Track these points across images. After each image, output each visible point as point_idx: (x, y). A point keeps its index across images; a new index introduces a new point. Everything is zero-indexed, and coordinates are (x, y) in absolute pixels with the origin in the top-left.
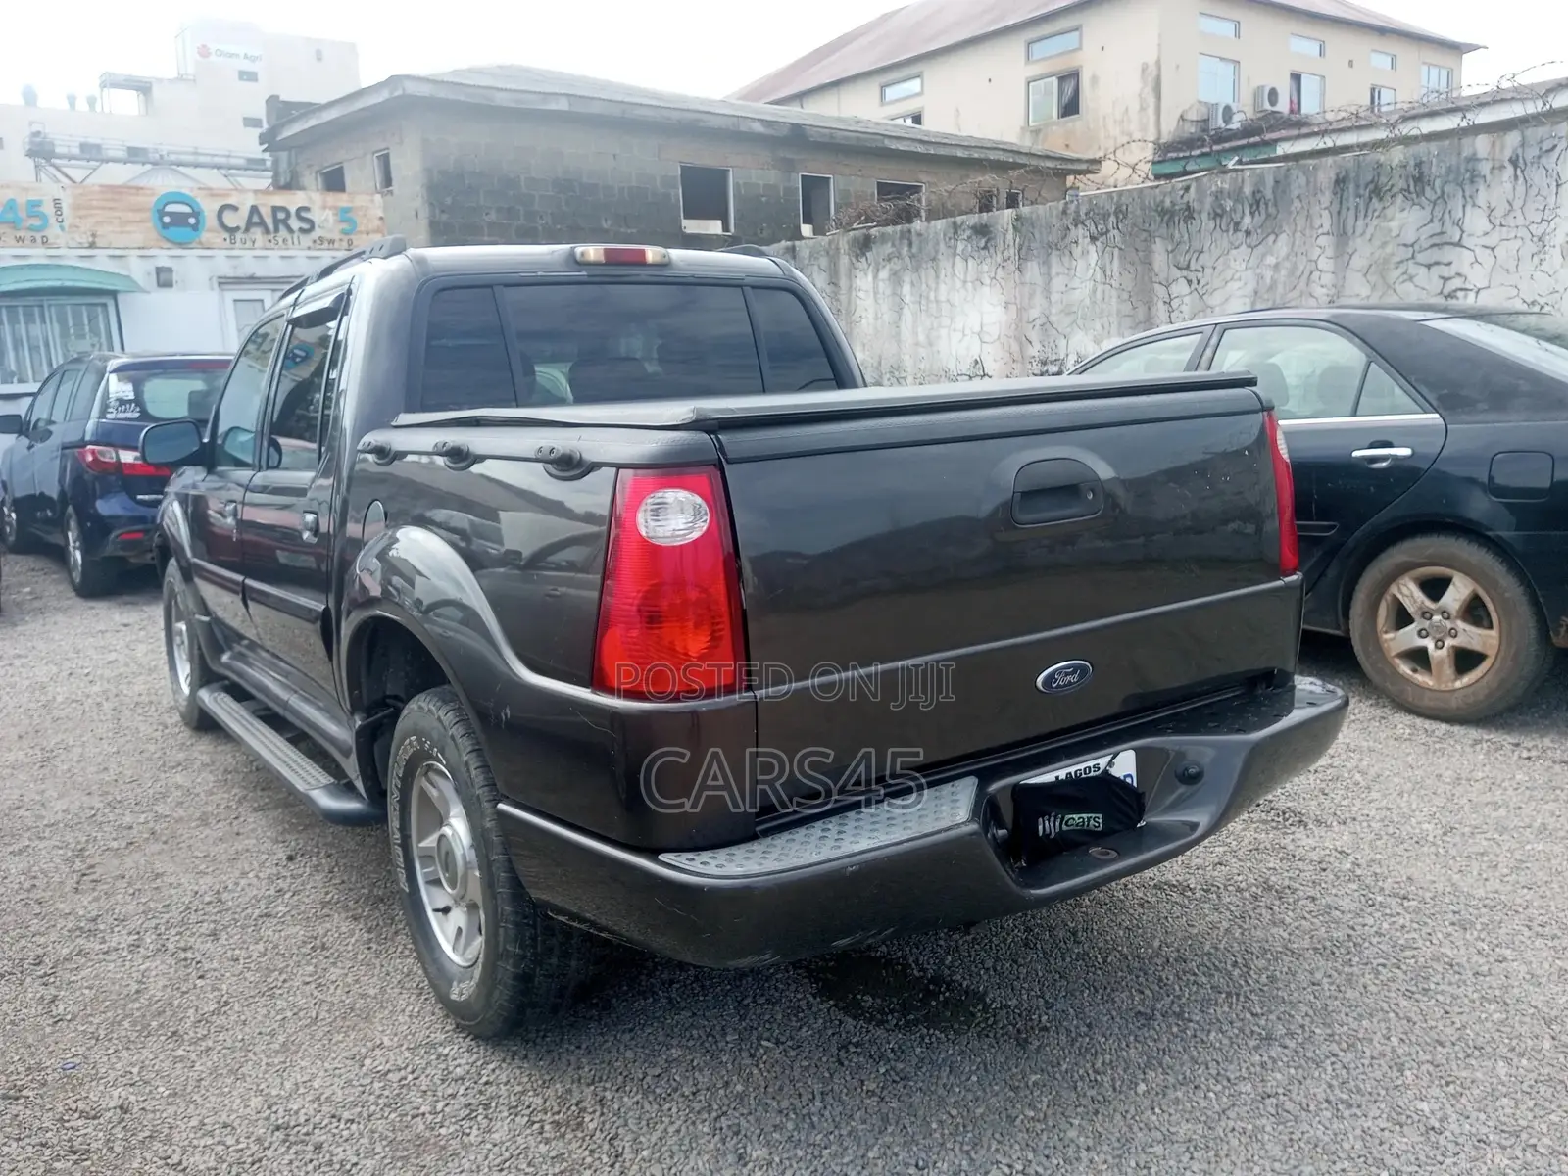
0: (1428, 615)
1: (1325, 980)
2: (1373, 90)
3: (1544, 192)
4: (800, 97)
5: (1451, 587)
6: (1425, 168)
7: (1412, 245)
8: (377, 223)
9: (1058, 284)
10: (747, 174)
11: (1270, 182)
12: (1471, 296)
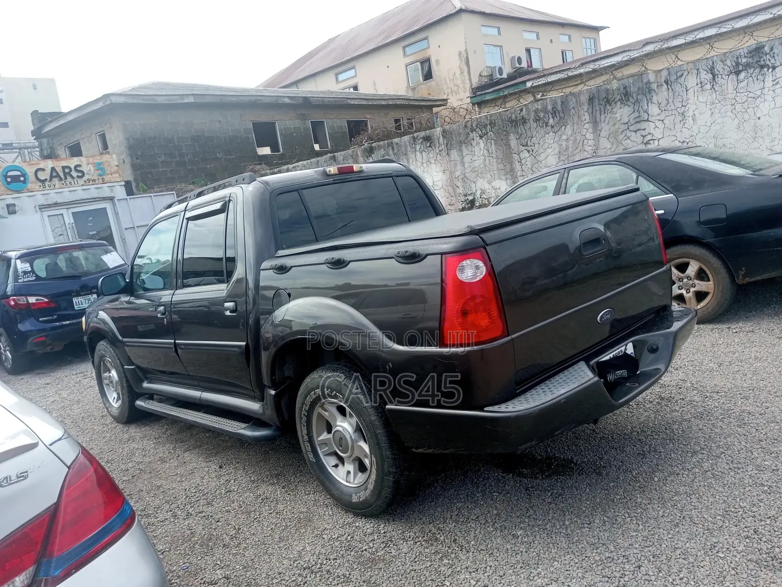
0: (681, 280)
1: (704, 428)
2: (562, 52)
3: (681, 94)
4: (296, 83)
5: (690, 266)
6: (628, 89)
7: (627, 123)
8: (116, 168)
9: (467, 159)
10: (284, 123)
11: (559, 103)
12: (656, 142)
